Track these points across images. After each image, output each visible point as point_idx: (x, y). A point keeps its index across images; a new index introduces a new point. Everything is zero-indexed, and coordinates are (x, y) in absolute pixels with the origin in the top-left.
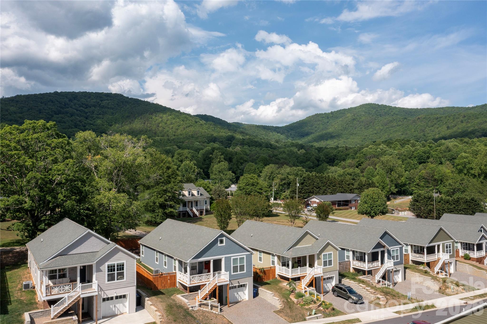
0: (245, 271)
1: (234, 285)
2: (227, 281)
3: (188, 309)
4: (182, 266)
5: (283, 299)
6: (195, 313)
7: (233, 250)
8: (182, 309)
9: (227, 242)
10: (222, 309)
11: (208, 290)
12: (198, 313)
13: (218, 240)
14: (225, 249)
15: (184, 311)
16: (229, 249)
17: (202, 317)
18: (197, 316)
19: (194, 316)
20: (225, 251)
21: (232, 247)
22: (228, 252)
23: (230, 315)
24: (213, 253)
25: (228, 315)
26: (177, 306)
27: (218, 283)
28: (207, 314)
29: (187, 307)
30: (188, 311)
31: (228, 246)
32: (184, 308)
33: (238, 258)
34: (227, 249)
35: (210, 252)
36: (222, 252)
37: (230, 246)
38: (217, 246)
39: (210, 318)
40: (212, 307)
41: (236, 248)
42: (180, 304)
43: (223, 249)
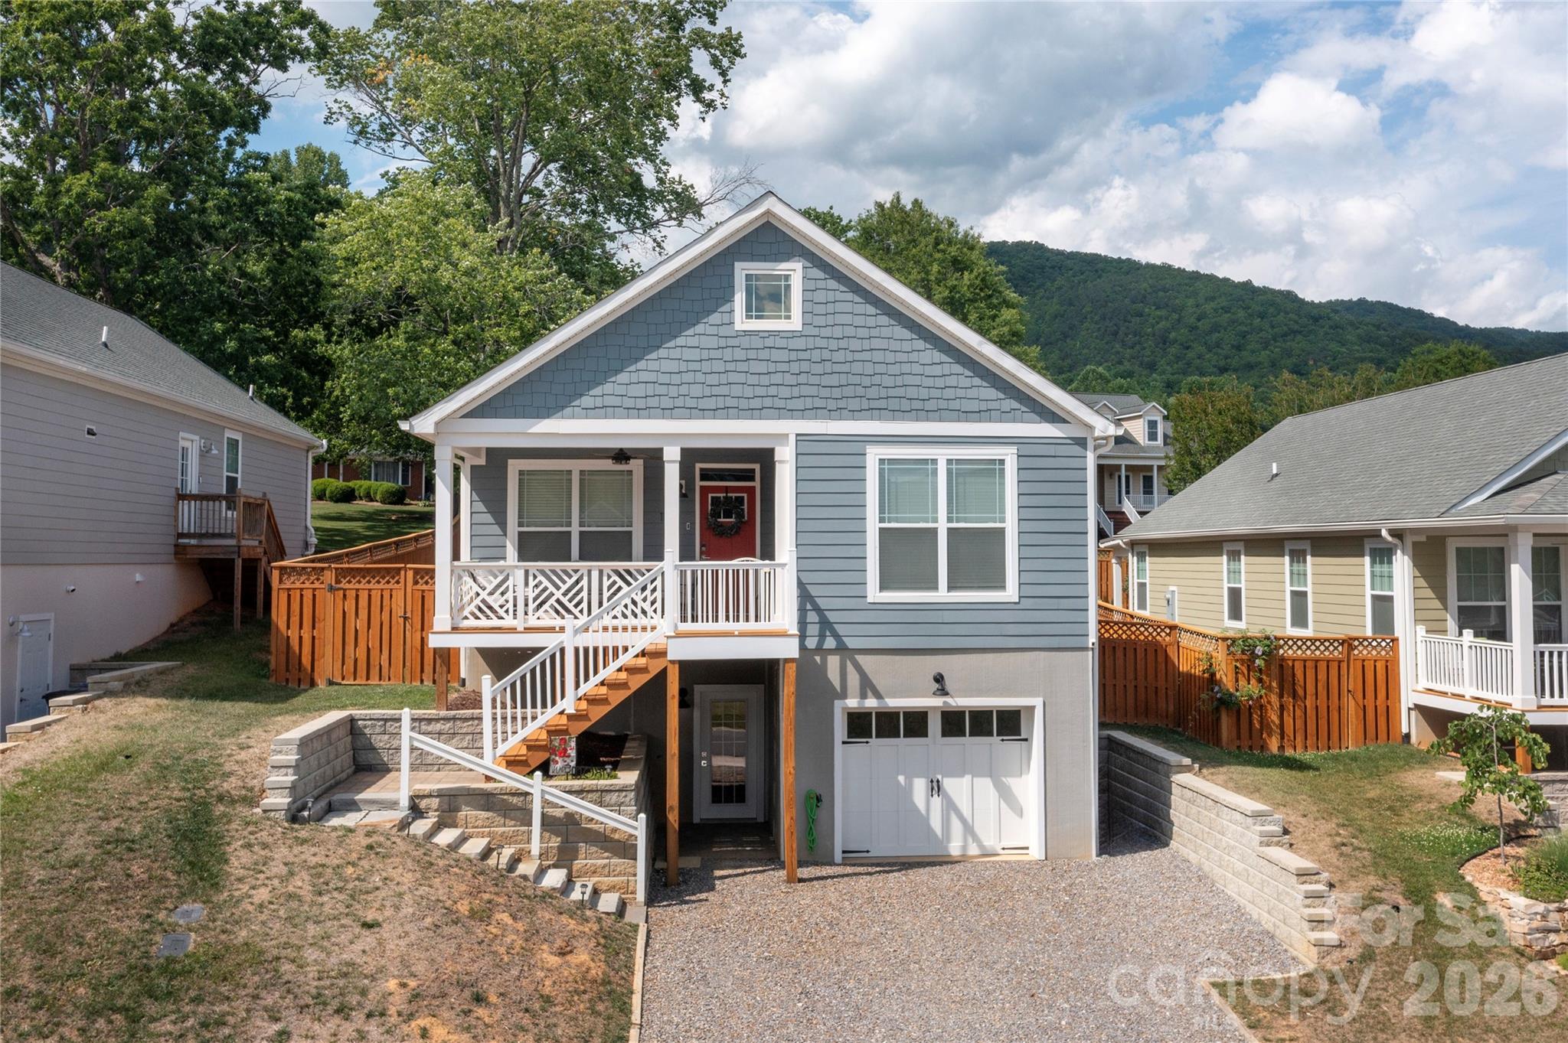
0: (1011, 593)
1: (893, 703)
2: (783, 635)
3: (251, 799)
4: (502, 523)
5: (1373, 880)
6: (265, 846)
7: (888, 381)
8: (189, 790)
9: (821, 309)
10: (712, 888)
11: (577, 686)
12: (314, 845)
13: (732, 275)
14: (805, 366)
15: (182, 807)
16: (845, 368)
17: (291, 889)
18: (261, 872)
19: (226, 861)
20: (802, 379)
21: (878, 356)
22: (837, 392)
23: (706, 941)
24: (684, 389)
25: (699, 932)
26: (181, 762)
27: (679, 635)
28: (400, 870)
29: (249, 786)
30: (224, 815)
31: (833, 345)
32: (207, 786)
33: (934, 461)
34: (818, 369)
35: (652, 377)
36: (773, 391)
37: (855, 345)
38: (723, 331)
39: (360, 913)
40: (571, 839)
41: (917, 368)
42: (221, 755)
43: (784, 367)
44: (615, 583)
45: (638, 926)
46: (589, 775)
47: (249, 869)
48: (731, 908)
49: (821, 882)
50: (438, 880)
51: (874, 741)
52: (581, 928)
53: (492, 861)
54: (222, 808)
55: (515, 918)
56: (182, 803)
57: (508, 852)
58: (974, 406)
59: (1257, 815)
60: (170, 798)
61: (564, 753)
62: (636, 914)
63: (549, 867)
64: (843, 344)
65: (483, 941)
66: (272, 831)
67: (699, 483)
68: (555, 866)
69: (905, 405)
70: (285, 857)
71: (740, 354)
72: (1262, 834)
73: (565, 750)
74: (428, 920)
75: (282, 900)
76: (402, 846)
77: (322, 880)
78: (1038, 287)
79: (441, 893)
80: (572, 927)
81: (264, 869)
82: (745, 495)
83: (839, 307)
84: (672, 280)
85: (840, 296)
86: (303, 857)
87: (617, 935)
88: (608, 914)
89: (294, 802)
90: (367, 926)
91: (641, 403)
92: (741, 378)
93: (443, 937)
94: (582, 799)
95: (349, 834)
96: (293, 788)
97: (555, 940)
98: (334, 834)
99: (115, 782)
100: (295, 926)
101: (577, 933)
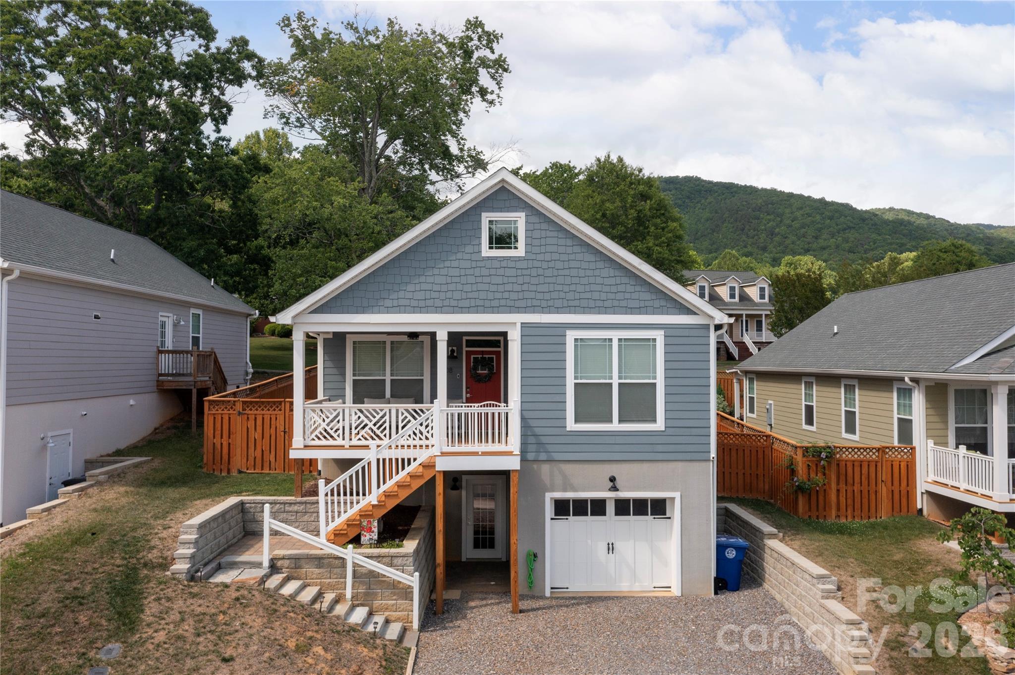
1: (584, 495)
2: (509, 454)
6: (169, 599)
7: (580, 288)
8: (126, 559)
9: (536, 242)
10: (465, 617)
11: (379, 487)
12: (201, 598)
13: (480, 221)
14: (527, 279)
15: (119, 571)
16: (553, 280)
17: (180, 631)
18: (164, 619)
19: (142, 611)
20: (525, 287)
21: (574, 272)
22: (547, 296)
23: (454, 661)
24: (449, 295)
25: (451, 653)
26: (125, 538)
27: (443, 454)
28: (253, 617)
29: (165, 556)
30: (146, 576)
31: (545, 265)
32: (138, 557)
33: (611, 340)
34: (534, 281)
35: (429, 287)
36: (506, 295)
37: (559, 265)
38: (474, 257)
39: (223, 651)
40: (372, 586)
41: (599, 280)
42: (151, 533)
43: (514, 280)
44: (406, 417)
45: (410, 649)
46: (385, 544)
47: (156, 617)
48: (474, 633)
49: (535, 613)
50: (278, 623)
51: (571, 518)
52: (371, 655)
53: (317, 606)
54: (146, 572)
55: (326, 649)
56: (121, 569)
57: (329, 597)
58: (636, 304)
59: (821, 577)
60: (113, 565)
61: (370, 530)
62: (410, 642)
63: (358, 605)
64: (551, 264)
65: (301, 670)
66: (175, 588)
67: (465, 349)
68: (362, 605)
69: (592, 304)
70: (181, 607)
71: (485, 272)
72: (823, 591)
73: (371, 528)
74: (267, 655)
75: (172, 641)
76: (258, 597)
77: (201, 625)
78: (698, 202)
79: (278, 634)
80: (365, 654)
81: (166, 616)
82: (494, 356)
83: (549, 241)
84: (442, 225)
85: (549, 234)
86: (192, 607)
87: (395, 658)
88: (391, 641)
89: (192, 567)
90: (225, 660)
91: (422, 304)
92: (486, 287)
93: (275, 668)
94: (379, 562)
95: (225, 589)
96: (193, 557)
97: (351, 665)
98: (216, 589)
99: (82, 553)
100: (178, 661)
101: (367, 658)
